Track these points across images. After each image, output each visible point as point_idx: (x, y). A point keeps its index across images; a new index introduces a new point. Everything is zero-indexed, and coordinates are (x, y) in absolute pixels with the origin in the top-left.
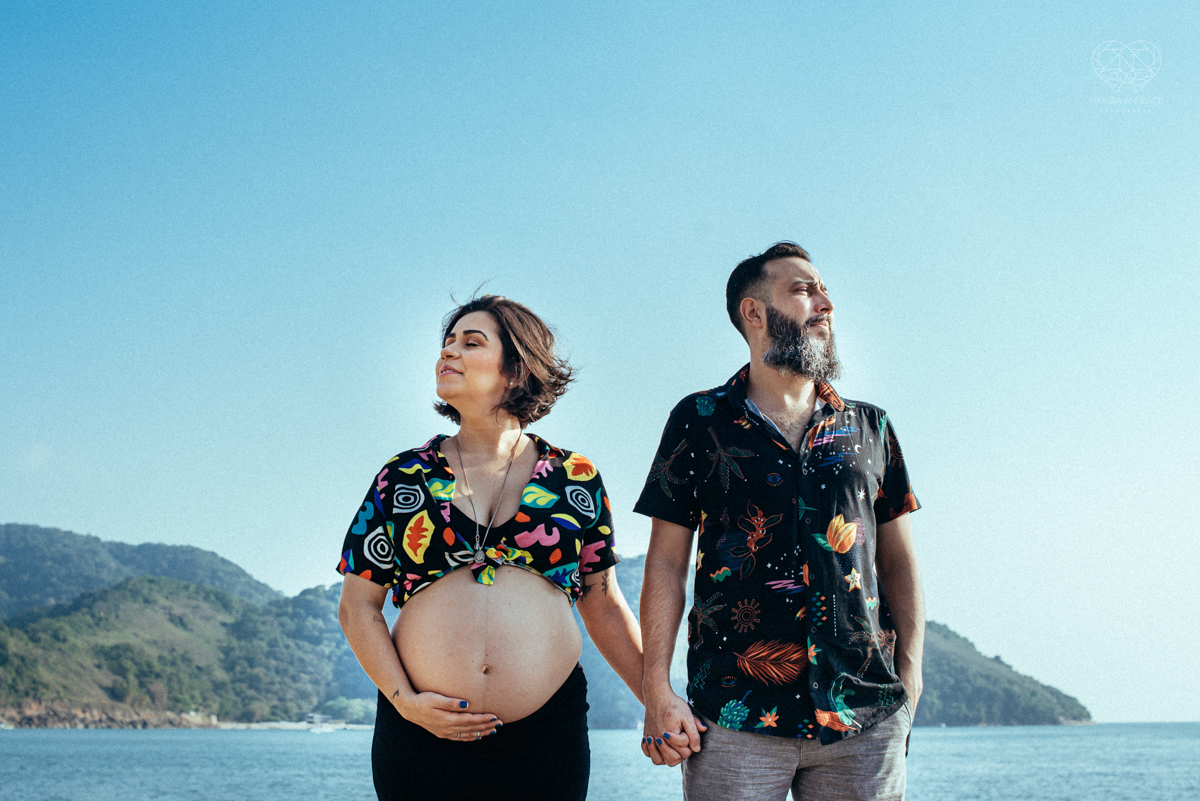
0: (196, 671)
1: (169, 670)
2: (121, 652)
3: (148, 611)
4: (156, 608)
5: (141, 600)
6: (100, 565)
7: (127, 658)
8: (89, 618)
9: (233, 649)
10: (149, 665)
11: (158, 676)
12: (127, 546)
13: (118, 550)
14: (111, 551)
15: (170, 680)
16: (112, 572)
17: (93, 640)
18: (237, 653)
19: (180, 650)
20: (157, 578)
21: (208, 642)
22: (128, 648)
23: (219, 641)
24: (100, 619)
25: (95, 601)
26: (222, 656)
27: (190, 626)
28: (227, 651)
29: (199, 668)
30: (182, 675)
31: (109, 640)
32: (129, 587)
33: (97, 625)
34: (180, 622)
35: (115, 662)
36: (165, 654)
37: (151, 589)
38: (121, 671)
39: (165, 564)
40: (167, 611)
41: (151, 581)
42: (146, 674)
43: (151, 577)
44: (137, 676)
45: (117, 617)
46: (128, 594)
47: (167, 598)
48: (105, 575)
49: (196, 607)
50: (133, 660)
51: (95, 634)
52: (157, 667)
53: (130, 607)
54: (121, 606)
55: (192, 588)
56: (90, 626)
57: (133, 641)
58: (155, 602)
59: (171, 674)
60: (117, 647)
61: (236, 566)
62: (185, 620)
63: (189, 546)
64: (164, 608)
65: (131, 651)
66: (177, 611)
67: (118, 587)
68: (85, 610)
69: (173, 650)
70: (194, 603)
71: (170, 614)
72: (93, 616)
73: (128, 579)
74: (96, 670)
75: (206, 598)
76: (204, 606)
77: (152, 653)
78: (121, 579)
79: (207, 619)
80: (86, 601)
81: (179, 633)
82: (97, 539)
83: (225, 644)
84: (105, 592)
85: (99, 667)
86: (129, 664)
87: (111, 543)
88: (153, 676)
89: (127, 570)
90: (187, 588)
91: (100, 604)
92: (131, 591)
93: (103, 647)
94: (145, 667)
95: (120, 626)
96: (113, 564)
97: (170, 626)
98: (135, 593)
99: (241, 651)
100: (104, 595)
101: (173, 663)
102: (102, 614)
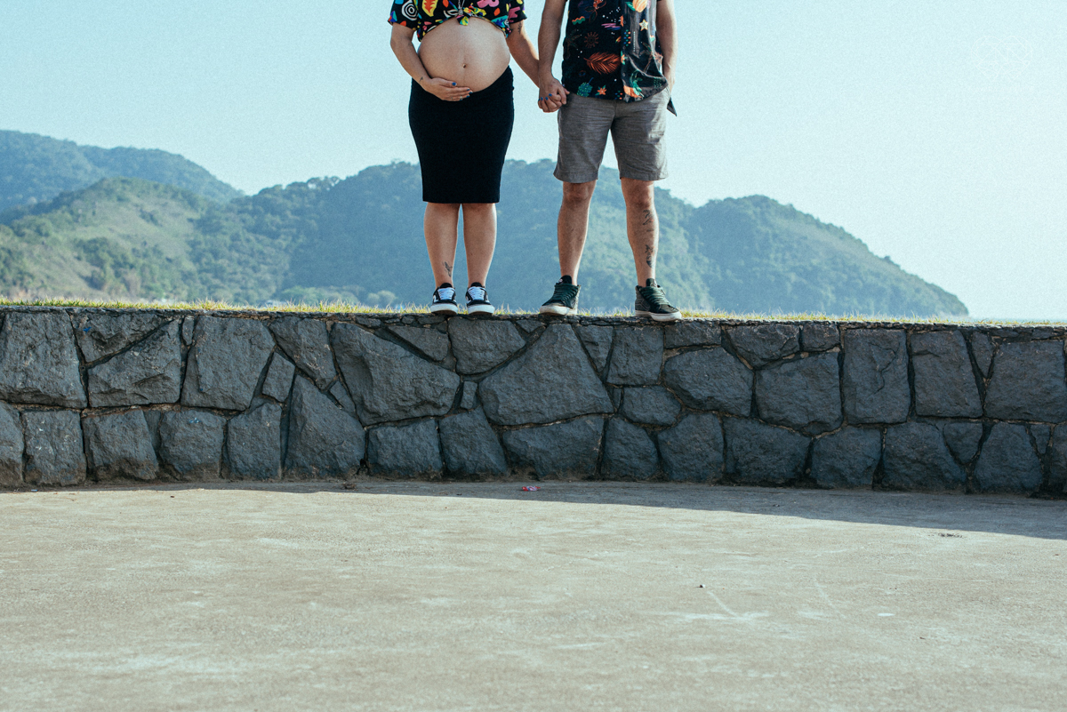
0: (166, 263)
1: (141, 261)
2: (98, 245)
3: (122, 208)
4: (130, 205)
5: (115, 199)
6: (77, 167)
7: (103, 251)
8: (69, 216)
9: (200, 243)
10: (124, 257)
11: (132, 267)
12: (102, 150)
13: (93, 153)
14: (86, 155)
15: (142, 270)
16: (87, 174)
17: (72, 235)
18: (203, 246)
19: (151, 244)
20: (129, 179)
21: (177, 236)
22: (104, 242)
23: (188, 236)
24: (78, 216)
25: (73, 199)
26: (190, 249)
27: (159, 222)
28: (193, 244)
29: (169, 260)
30: (154, 266)
31: (86, 234)
32: (105, 186)
33: (77, 221)
34: (151, 218)
35: (93, 255)
36: (138, 247)
37: (124, 189)
38: (99, 263)
39: (137, 167)
40: (139, 209)
41: (123, 181)
42: (120, 265)
43: (123, 178)
44: (113, 267)
45: (94, 213)
46: (102, 192)
47: (139, 196)
48: (81, 175)
49: (165, 205)
50: (110, 253)
51: (74, 229)
52: (131, 259)
53: (104, 205)
54: (97, 203)
55: (161, 188)
56: (70, 223)
57: (109, 236)
58: (128, 200)
59: (144, 265)
60: (94, 241)
61: (201, 168)
62: (155, 216)
63: (157, 150)
64: (137, 206)
65: (108, 244)
66: (149, 208)
67: (94, 187)
68: (64, 207)
69: (145, 243)
70: (163, 201)
71: (141, 211)
72: (72, 213)
73: (103, 179)
74: (76, 262)
75: (174, 197)
76: (173, 203)
77: (126, 246)
78: (95, 180)
79: (176, 215)
80: (65, 199)
81: (150, 229)
82: (73, 144)
83: (192, 238)
84: (82, 192)
85: (79, 258)
86: (105, 256)
87: (85, 147)
88: (128, 266)
89: (102, 172)
90: (156, 187)
91: (77, 202)
92: (105, 190)
93: (81, 241)
94: (121, 261)
95: (96, 222)
96: (89, 167)
97: (142, 222)
98: (109, 192)
99: (206, 244)
100: (81, 194)
101: (145, 256)
102: (80, 211)
